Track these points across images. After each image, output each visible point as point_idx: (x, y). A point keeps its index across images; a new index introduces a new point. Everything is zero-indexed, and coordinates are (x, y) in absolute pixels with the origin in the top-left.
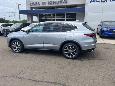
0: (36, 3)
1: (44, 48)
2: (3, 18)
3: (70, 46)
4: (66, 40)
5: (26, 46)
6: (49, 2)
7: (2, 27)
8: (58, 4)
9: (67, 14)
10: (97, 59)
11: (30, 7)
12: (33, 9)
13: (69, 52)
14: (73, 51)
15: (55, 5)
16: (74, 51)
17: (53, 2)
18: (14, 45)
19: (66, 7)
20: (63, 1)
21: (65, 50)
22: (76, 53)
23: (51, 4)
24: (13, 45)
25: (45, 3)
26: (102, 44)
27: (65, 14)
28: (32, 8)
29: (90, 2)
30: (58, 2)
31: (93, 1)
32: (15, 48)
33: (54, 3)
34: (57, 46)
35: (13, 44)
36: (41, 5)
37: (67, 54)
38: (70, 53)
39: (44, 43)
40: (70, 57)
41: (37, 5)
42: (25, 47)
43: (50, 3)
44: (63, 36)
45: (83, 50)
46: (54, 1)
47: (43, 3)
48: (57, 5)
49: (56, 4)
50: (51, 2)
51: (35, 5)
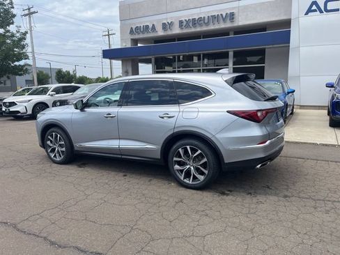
0: (147, 27)
1: (120, 151)
2: (71, 73)
3: (188, 147)
4: (176, 130)
5: (77, 145)
6: (181, 22)
7: (52, 95)
8: (207, 24)
9: (236, 54)
10: (276, 195)
11: (132, 39)
12: (139, 45)
13: (188, 167)
14: (198, 165)
15: (198, 29)
16: (200, 165)
17: (194, 20)
18: (51, 142)
19: (232, 33)
20: (221, 15)
21: (175, 159)
22: (206, 172)
23: (187, 26)
24: (49, 142)
25: (171, 24)
26: (326, 145)
27: (231, 54)
28: (135, 41)
29: (307, 14)
30: (206, 21)
31: (315, 11)
32: (53, 150)
33: (195, 22)
34: (152, 147)
35: (49, 140)
36: (160, 33)
37: (182, 171)
38: (189, 169)
39: (120, 139)
40: (191, 183)
41: (148, 32)
42: (76, 149)
43: (185, 23)
44: (169, 117)
45: (226, 162)
46: (197, 18)
47: (164, 26)
48: (204, 28)
49: (201, 25)
50: (188, 22)
51: (143, 33)
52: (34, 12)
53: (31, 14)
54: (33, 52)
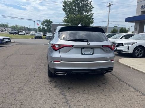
45: (49, 67)
53: (110, 5)
54: (108, 21)
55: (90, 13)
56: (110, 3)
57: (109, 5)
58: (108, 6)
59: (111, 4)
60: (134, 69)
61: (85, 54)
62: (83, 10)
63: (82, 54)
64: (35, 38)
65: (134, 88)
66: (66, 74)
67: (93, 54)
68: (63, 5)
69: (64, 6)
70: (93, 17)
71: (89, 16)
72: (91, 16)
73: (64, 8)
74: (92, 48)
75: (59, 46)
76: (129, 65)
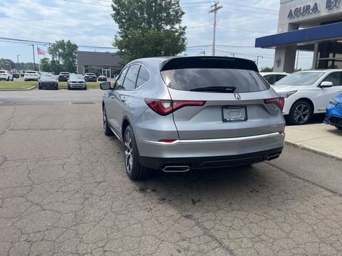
12: (300, 29)
51: (303, 14)
52: (220, 8)
53: (217, 9)
54: (214, 45)
55: (177, 26)
56: (216, 5)
57: (214, 8)
58: (212, 11)
59: (218, 6)
60: (304, 149)
61: (230, 121)
62: (161, 19)
63: (224, 121)
64: (40, 88)
65: (327, 189)
66: (187, 168)
67: (246, 119)
68: (112, 6)
69: (114, 9)
70: (186, 36)
71: (177, 34)
72: (182, 33)
73: (114, 12)
74: (243, 106)
75: (172, 105)
76: (292, 142)
